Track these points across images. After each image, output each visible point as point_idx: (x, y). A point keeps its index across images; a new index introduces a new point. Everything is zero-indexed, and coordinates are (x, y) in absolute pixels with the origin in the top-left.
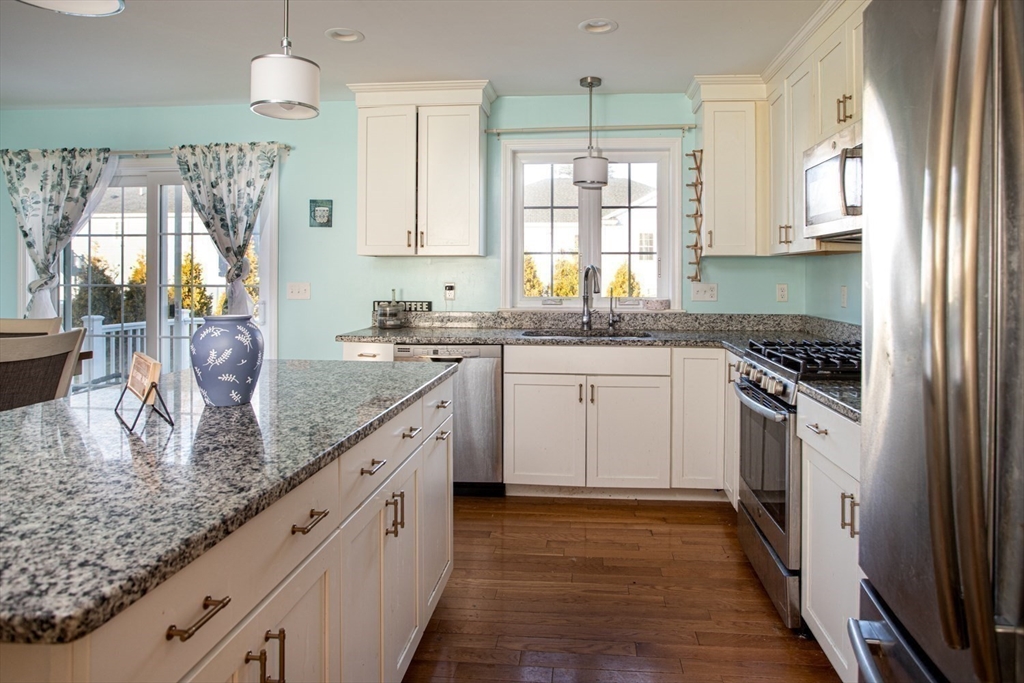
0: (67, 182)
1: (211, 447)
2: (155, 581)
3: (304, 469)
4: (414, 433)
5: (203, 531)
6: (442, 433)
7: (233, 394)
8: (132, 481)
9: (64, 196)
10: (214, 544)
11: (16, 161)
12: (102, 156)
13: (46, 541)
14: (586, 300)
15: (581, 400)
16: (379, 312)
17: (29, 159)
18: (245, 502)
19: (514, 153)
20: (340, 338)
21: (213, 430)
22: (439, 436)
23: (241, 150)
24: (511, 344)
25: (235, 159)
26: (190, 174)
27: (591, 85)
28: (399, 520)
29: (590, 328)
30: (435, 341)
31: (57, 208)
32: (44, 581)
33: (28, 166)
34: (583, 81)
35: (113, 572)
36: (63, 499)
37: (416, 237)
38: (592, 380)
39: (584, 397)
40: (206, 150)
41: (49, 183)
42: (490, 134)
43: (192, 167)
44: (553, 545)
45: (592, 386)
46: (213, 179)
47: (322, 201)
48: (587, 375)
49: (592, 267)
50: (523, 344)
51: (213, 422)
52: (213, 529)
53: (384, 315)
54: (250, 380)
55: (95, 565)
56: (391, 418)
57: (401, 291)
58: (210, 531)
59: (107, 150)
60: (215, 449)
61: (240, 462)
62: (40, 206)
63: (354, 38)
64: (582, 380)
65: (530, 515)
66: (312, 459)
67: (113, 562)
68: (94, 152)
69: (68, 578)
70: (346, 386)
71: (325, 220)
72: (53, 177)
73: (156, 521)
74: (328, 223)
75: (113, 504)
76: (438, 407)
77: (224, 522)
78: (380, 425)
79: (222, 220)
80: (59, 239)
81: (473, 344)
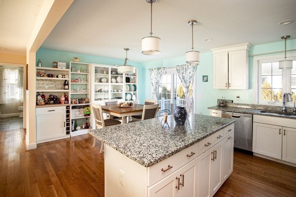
0: (158, 74)
1: (174, 134)
2: (159, 161)
3: (190, 144)
4: (220, 137)
5: (168, 153)
6: (230, 137)
7: (181, 123)
8: (160, 139)
9: (158, 76)
10: (170, 156)
11: (151, 71)
12: (163, 69)
13: (146, 148)
14: (284, 103)
15: (280, 134)
16: (219, 102)
17: (153, 70)
18: (177, 149)
19: (258, 61)
20: (209, 108)
21: (176, 131)
22: (229, 138)
23: (188, 66)
24: (255, 114)
25: (187, 68)
26: (178, 71)
27: (286, 39)
28: (215, 157)
29: (286, 112)
30: (233, 111)
31: (157, 79)
32: (145, 155)
33: (153, 71)
34: (283, 38)
35: (153, 157)
36: (150, 140)
37: (228, 85)
38: (284, 128)
39: (281, 132)
40: (181, 66)
41: (156, 74)
42: (250, 56)
43: (179, 70)
44: (267, 174)
45: (285, 130)
46: (183, 72)
47: (205, 76)
48: (283, 127)
49: (286, 93)
50: (259, 115)
51: (176, 128)
52: (170, 153)
53: (220, 103)
54: (184, 120)
55: (151, 155)
56: (213, 134)
57: (225, 97)
58: (169, 154)
59: (164, 68)
60: (175, 135)
61: (178, 139)
62: (154, 78)
63: (210, 40)
64: (281, 128)
65: (260, 163)
66: (192, 142)
67: (154, 156)
68: (162, 68)
69: (148, 156)
70: (205, 123)
71: (206, 80)
72: (156, 73)
73: (162, 149)
74: (207, 81)
75: (156, 143)
76: (229, 131)
77: (172, 152)
78: (210, 135)
79: (184, 81)
80: (157, 84)
81: (243, 113)
